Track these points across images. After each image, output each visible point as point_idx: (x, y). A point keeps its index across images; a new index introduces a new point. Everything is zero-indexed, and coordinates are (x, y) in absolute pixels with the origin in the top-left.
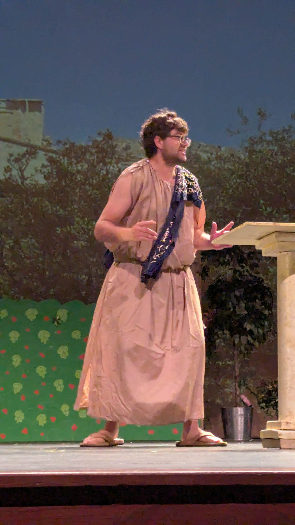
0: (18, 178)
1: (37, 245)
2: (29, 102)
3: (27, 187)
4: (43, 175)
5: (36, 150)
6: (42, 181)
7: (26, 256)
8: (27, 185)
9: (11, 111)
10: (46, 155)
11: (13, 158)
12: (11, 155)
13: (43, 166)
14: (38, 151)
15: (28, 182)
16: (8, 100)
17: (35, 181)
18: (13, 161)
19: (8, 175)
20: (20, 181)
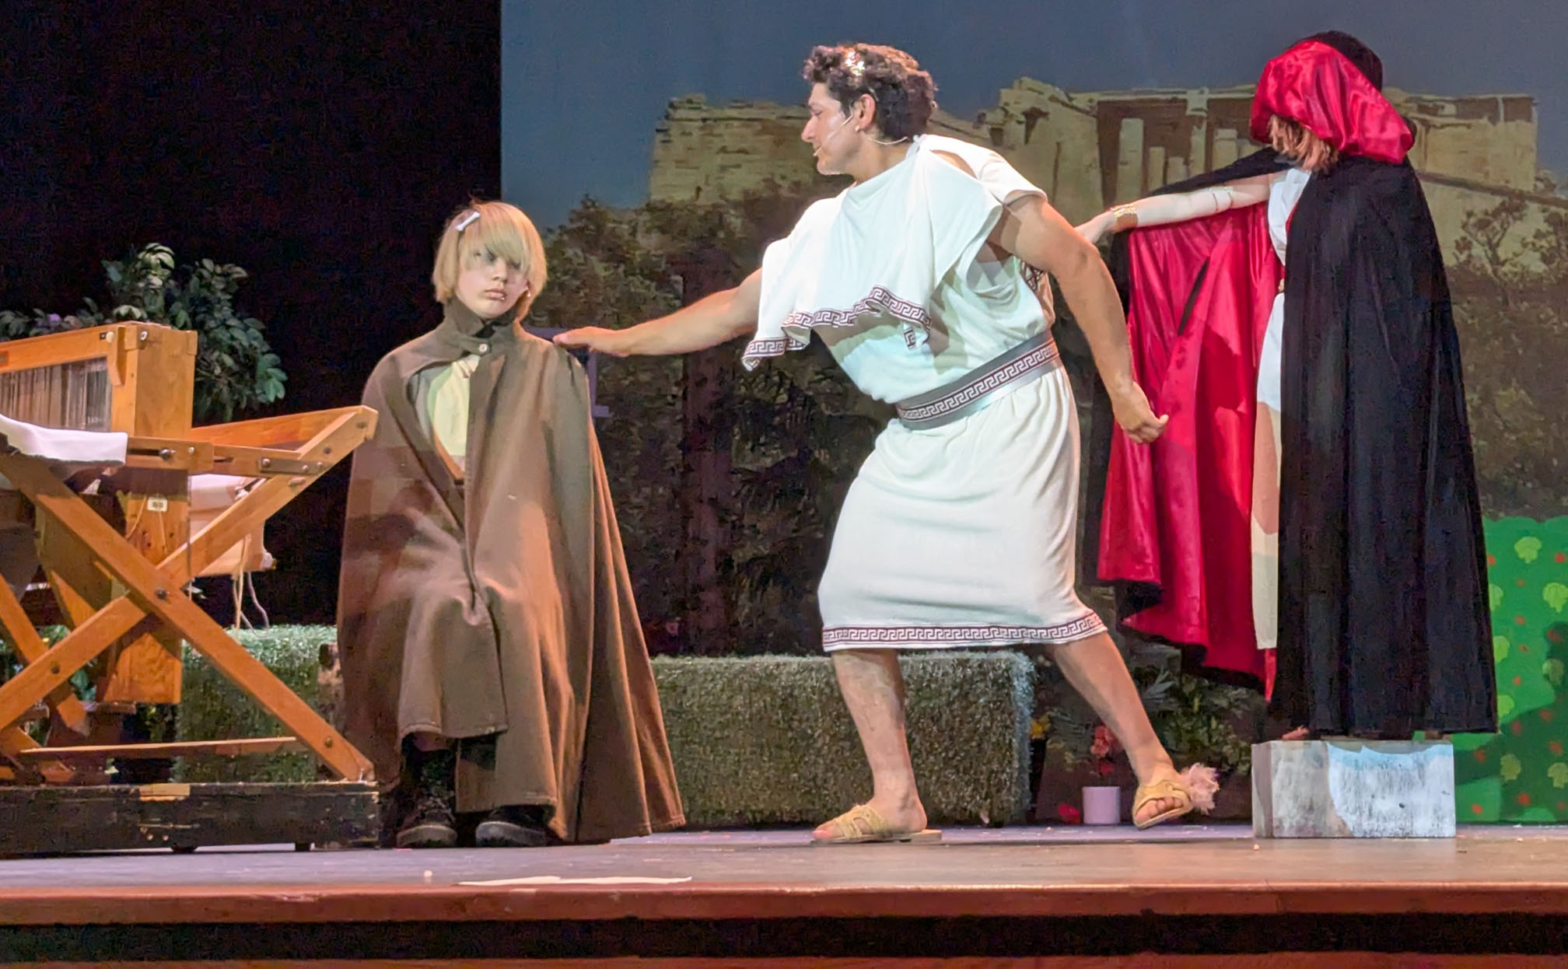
0: (1485, 261)
1: (1531, 403)
2: (1505, 101)
3: (1506, 279)
4: (1538, 255)
5: (1523, 201)
6: (1538, 267)
7: (1506, 428)
8: (1505, 274)
9: (1467, 122)
10: (1544, 211)
11: (1473, 220)
12: (1470, 214)
13: (1539, 235)
14: (1527, 202)
15: (1506, 268)
16: (1460, 101)
17: (1523, 267)
18: (1475, 225)
19: (1463, 257)
20: (1490, 271)
